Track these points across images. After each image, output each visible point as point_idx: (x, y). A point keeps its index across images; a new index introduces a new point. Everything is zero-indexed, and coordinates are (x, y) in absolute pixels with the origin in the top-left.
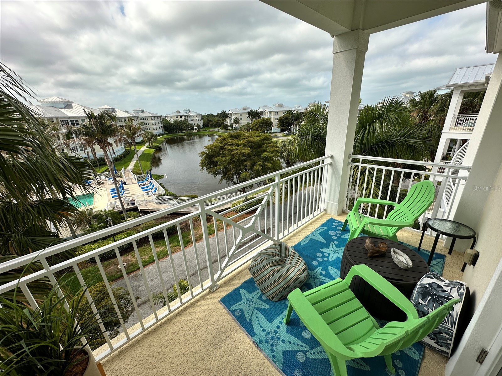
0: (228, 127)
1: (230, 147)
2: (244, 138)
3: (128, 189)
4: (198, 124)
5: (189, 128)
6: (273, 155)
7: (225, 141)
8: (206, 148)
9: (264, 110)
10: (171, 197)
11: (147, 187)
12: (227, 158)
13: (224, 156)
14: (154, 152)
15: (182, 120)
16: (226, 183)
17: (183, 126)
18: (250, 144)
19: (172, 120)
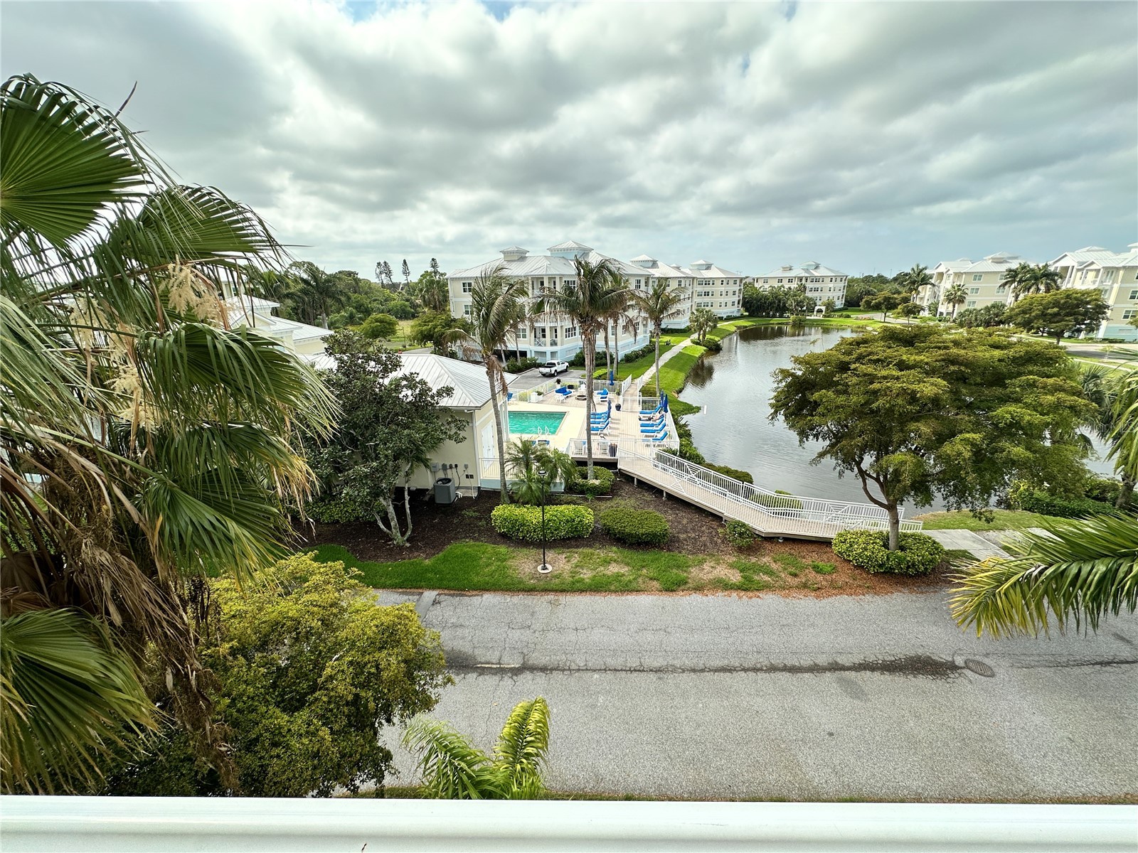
0: (919, 312)
1: (869, 369)
2: (935, 347)
3: (619, 420)
4: (831, 298)
5: (802, 308)
6: (1048, 419)
7: (862, 350)
8: (797, 360)
9: (1081, 263)
10: (686, 462)
11: (652, 426)
12: (854, 399)
13: (845, 392)
14: (702, 355)
15: (790, 288)
16: (835, 468)
17: (789, 302)
18: (952, 368)
19: (767, 286)
